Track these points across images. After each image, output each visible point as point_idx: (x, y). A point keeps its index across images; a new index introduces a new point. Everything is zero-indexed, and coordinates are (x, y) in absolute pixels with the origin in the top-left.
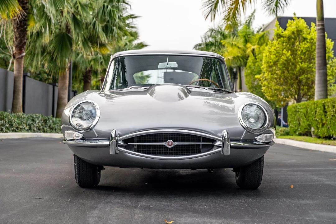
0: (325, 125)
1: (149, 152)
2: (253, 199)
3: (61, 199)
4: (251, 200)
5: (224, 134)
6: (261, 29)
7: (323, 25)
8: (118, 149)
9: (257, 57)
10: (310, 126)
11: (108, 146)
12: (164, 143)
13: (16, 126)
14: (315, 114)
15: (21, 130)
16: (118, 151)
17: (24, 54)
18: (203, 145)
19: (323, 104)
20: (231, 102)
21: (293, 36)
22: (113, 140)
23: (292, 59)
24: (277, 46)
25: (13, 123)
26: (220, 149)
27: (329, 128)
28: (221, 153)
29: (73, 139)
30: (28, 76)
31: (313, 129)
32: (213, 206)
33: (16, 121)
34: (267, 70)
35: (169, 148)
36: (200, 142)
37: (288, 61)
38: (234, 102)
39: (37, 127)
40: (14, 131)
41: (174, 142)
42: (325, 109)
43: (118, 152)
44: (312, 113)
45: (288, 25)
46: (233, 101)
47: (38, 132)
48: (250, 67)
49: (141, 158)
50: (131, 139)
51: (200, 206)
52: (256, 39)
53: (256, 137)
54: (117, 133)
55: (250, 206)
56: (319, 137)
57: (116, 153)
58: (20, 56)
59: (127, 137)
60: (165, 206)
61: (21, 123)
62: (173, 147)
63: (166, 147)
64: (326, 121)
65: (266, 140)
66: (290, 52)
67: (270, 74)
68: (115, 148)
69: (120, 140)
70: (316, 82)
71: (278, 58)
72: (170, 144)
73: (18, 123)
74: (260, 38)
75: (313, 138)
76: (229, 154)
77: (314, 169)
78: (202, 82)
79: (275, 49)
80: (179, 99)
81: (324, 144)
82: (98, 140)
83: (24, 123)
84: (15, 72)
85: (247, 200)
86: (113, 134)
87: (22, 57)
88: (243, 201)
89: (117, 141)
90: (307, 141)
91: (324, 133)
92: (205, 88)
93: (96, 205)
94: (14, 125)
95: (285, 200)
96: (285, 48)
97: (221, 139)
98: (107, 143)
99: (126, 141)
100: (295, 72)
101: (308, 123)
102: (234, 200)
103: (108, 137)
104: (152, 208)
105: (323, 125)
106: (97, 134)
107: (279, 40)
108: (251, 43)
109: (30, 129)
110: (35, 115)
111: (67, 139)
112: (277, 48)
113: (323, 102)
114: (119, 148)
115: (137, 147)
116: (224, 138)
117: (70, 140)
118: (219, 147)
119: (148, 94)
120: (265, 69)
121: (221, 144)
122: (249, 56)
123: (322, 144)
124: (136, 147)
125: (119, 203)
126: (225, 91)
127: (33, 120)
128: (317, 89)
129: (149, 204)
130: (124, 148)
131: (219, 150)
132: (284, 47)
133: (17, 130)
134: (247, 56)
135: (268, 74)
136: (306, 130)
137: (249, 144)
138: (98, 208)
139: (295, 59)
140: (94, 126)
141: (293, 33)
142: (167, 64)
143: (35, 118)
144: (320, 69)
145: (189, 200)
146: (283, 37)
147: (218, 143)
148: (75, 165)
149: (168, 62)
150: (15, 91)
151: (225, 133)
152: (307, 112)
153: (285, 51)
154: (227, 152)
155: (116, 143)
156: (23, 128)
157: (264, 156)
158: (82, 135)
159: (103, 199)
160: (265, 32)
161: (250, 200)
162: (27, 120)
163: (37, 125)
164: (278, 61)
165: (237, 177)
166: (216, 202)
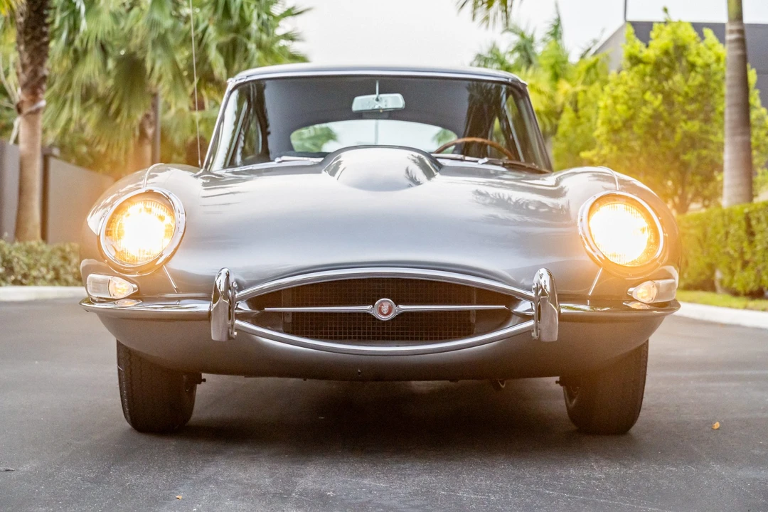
0: (751, 264)
1: (326, 333)
2: (625, 466)
3: (68, 472)
4: (619, 471)
5: (542, 281)
6: (589, 50)
7: (741, 32)
8: (234, 327)
9: (581, 113)
10: (712, 267)
11: (207, 317)
12: (368, 308)
13: (22, 272)
14: (724, 239)
15: (35, 281)
16: (236, 330)
17: (43, 103)
18: (478, 311)
19: (744, 216)
20: (557, 193)
21: (666, 60)
22: (221, 300)
23: (665, 114)
24: (631, 83)
25: (14, 264)
26: (531, 323)
27: (759, 271)
28: (534, 334)
29: (109, 297)
30: (55, 157)
31: (718, 275)
32: (513, 492)
33: (22, 261)
34: (608, 140)
35: (384, 323)
36: (470, 303)
37: (656, 116)
38: (566, 192)
39: (74, 274)
40: (16, 283)
41: (397, 303)
42: (749, 225)
43: (235, 333)
44: (719, 236)
45: (653, 35)
46: (562, 189)
47: (76, 285)
48: (565, 136)
49: (301, 352)
50: (274, 297)
51: (476, 491)
52: (580, 73)
53: (631, 290)
54: (232, 279)
55: (621, 492)
56: (736, 294)
57: (230, 337)
58: (34, 108)
59: (262, 290)
60: (370, 492)
61: (35, 265)
62: (393, 320)
63: (374, 318)
64: (754, 254)
65: (658, 296)
66: (660, 97)
67: (615, 148)
68: (225, 321)
69: (241, 299)
70: (726, 165)
71: (631, 112)
72: (385, 309)
73: (28, 265)
74: (588, 70)
75: (720, 296)
76: (556, 338)
77: (757, 372)
78: (467, 145)
79: (626, 92)
80: (409, 182)
81: (751, 309)
82: (179, 299)
83: (42, 265)
84: (22, 146)
85: (606, 470)
86: (221, 282)
87: (37, 111)
88: (597, 475)
89: (233, 302)
90: (707, 303)
91: (748, 284)
92: (477, 162)
93: (168, 492)
94: (17, 269)
95: (717, 467)
96: (649, 89)
97: (533, 294)
98: (204, 307)
99: (258, 301)
100: (672, 144)
101: (708, 260)
102: (572, 471)
103: (207, 290)
104: (334, 499)
105: (745, 264)
106: (176, 284)
107: (636, 69)
108: (568, 80)
109: (57, 279)
110: (71, 247)
111: (94, 298)
112: (631, 87)
113: (746, 210)
114: (237, 322)
115: (293, 319)
116: (540, 292)
117: (102, 301)
118: (525, 317)
119: (323, 172)
120: (603, 138)
121: (531, 310)
122: (562, 112)
123: (746, 308)
124: (289, 320)
125: (239, 483)
126: (529, 168)
127: (64, 258)
128: (728, 179)
129: (324, 487)
130: (253, 323)
131: (528, 327)
132: (647, 86)
133: (24, 281)
134: (559, 110)
135: (611, 150)
136: (703, 277)
137: (606, 309)
138: (173, 503)
139: (670, 114)
140: (168, 260)
141: (666, 53)
142: (377, 100)
143: (69, 253)
144: (733, 135)
145: (441, 471)
146: (645, 63)
147: (524, 307)
148: (119, 370)
149: (380, 93)
150: (22, 191)
151: (544, 278)
152: (705, 235)
153: (648, 96)
154: (550, 331)
155: (230, 308)
156: (40, 275)
157: (647, 341)
158: (135, 286)
159: (194, 470)
160: (600, 56)
161: (615, 470)
162: (50, 258)
163: (75, 270)
164: (632, 118)
165: (571, 401)
166: (518, 477)
